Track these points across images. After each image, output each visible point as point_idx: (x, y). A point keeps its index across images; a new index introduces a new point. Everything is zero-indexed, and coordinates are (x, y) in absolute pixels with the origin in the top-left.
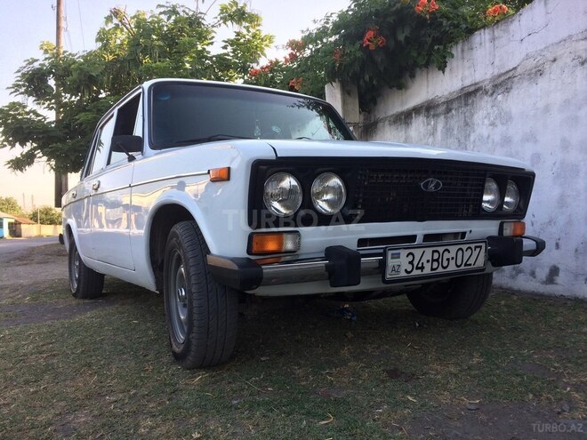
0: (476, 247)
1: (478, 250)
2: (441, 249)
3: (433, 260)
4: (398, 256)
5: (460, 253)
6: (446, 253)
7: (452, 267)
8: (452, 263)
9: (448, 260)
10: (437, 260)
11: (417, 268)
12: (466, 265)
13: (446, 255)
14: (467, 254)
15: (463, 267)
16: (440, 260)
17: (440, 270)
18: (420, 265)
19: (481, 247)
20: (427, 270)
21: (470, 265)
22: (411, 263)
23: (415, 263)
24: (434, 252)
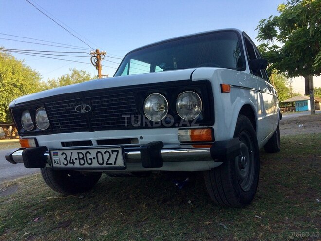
0: (113, 152)
1: (115, 154)
2: (84, 152)
3: (80, 159)
4: (56, 154)
5: (99, 155)
6: (88, 154)
7: (95, 164)
8: (95, 161)
9: (91, 159)
10: (83, 158)
11: (70, 163)
12: (107, 163)
13: (88, 156)
14: (106, 156)
15: (104, 165)
16: (85, 159)
17: (86, 165)
18: (71, 161)
19: (118, 152)
20: (77, 164)
21: (111, 164)
22: (65, 159)
23: (68, 159)
24: (78, 153)
